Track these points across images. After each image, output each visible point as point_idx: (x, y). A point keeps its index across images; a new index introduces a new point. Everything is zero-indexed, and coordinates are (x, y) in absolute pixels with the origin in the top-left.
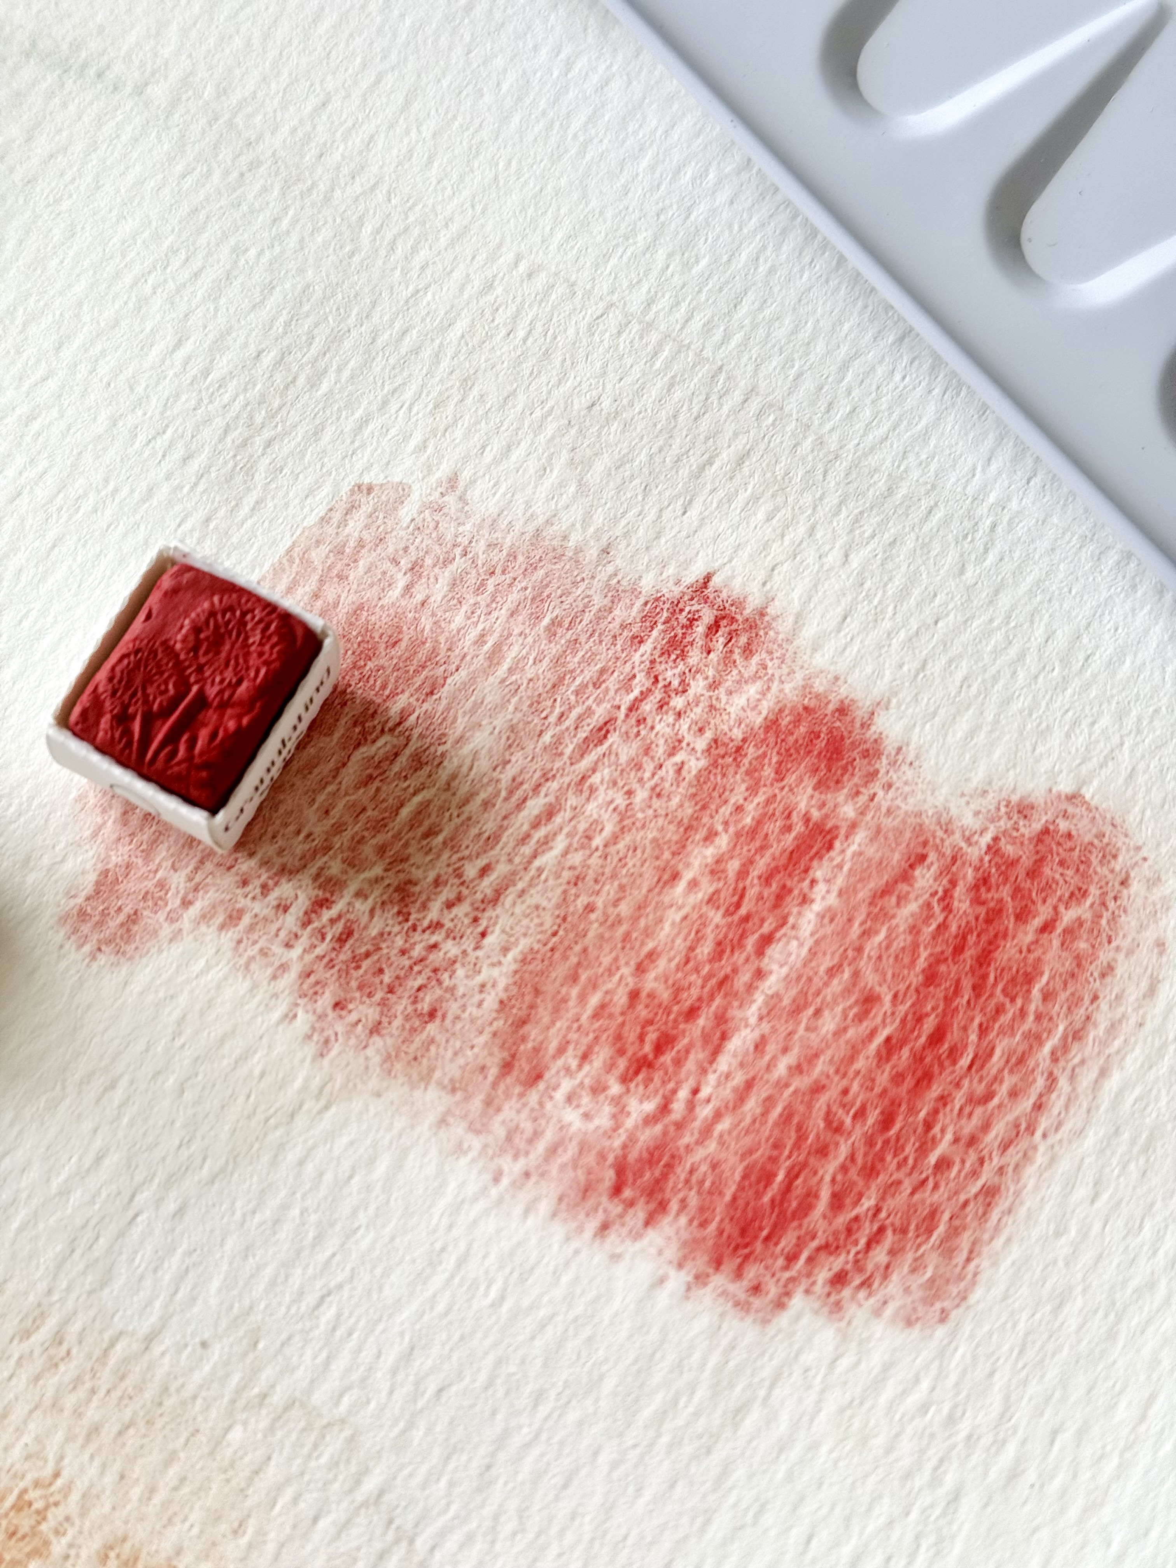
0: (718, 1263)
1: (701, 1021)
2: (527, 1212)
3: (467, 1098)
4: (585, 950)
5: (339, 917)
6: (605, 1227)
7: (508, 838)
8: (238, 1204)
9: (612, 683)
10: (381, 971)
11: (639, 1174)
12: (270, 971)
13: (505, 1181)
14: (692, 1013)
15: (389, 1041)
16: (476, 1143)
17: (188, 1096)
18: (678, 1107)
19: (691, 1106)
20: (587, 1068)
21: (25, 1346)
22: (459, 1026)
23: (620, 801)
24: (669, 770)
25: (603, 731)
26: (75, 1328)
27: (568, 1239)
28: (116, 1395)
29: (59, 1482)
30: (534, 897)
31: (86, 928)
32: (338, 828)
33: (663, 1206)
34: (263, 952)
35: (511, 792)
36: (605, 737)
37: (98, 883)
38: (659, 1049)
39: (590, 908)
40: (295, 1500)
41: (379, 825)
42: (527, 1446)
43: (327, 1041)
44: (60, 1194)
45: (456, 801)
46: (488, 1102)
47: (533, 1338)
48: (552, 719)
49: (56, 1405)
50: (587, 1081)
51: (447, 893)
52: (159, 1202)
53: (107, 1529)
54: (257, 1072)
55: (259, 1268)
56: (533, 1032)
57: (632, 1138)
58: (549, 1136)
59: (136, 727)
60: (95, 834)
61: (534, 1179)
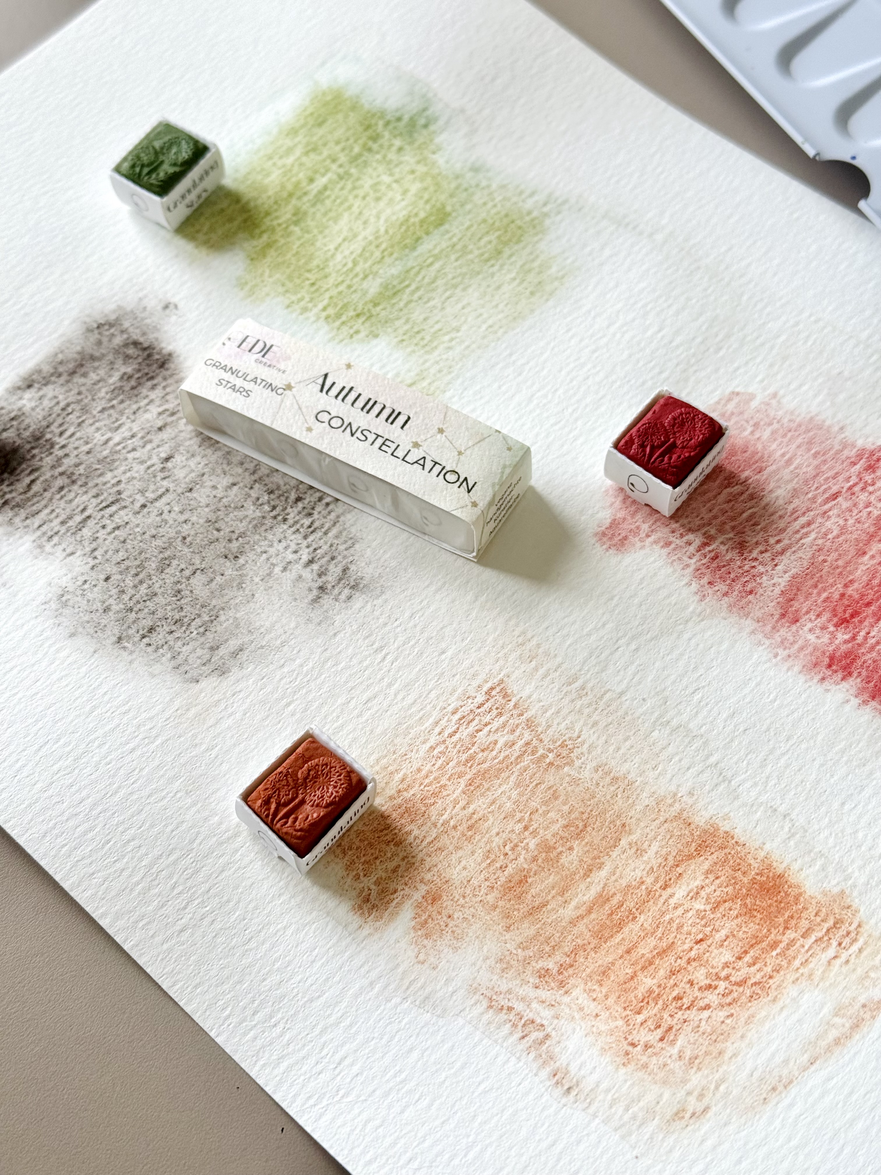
0: (873, 698)
1: (872, 608)
2: (788, 669)
3: (764, 625)
4: (821, 576)
5: (713, 550)
6: (823, 679)
7: (790, 531)
8: (662, 651)
9: (841, 478)
10: (730, 573)
11: (841, 661)
12: (682, 566)
13: (779, 658)
14: (868, 604)
15: (731, 599)
16: (768, 642)
17: (643, 607)
18: (860, 638)
19: (866, 638)
20: (819, 620)
21: (569, 688)
22: (762, 598)
23: (841, 522)
24: (864, 513)
25: (835, 496)
26: (590, 685)
27: (806, 681)
28: (606, 711)
29: (580, 740)
30: (800, 554)
31: (605, 539)
32: (715, 517)
33: (850, 674)
34: (679, 559)
35: (792, 514)
36: (836, 498)
37: (611, 523)
38: (852, 616)
39: (825, 561)
40: (680, 760)
41: (733, 519)
42: (784, 754)
43: (704, 596)
44: (587, 635)
45: (767, 514)
46: (774, 628)
47: (788, 716)
48: (813, 488)
49: (580, 712)
50: (819, 625)
51: (761, 548)
52: (628, 645)
53: (599, 760)
54: (673, 603)
55: (669, 676)
56: (796, 605)
57: (838, 648)
58: (800, 643)
59: (648, 449)
60: (611, 505)
61: (792, 658)
